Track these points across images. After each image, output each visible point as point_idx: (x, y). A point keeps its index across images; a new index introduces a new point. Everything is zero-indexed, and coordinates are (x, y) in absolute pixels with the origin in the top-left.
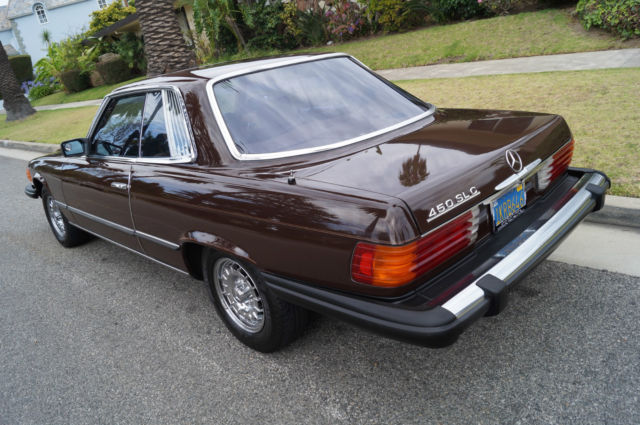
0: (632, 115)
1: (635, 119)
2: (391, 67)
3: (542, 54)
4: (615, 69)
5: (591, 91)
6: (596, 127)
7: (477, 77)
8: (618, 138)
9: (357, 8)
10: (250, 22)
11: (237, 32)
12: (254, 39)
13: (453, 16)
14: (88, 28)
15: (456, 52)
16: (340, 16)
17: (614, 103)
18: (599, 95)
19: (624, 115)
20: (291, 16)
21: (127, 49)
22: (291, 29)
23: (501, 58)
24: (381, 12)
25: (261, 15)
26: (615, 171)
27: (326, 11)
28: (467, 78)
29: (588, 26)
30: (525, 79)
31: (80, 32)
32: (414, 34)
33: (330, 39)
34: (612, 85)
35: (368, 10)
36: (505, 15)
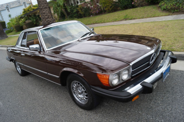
0: (175, 32)
1: (176, 33)
2: (109, 22)
3: (150, 17)
4: (170, 20)
5: (164, 26)
6: (166, 35)
7: (134, 24)
8: (172, 37)
9: (99, 6)
10: (69, 10)
11: (65, 13)
12: (70, 15)
13: (126, 8)
14: (22, 13)
15: (127, 17)
16: (94, 8)
17: (170, 29)
18: (166, 27)
19: (173, 32)
20: (80, 9)
21: (34, 19)
22: (81, 12)
23: (139, 19)
24: (106, 7)
25: (72, 9)
26: (171, 46)
27: (90, 7)
28: (130, 24)
29: (163, 9)
30: (147, 24)
31: (19, 14)
32: (115, 13)
33: (92, 15)
34: (170, 24)
35: (102, 7)
36: (140, 7)
